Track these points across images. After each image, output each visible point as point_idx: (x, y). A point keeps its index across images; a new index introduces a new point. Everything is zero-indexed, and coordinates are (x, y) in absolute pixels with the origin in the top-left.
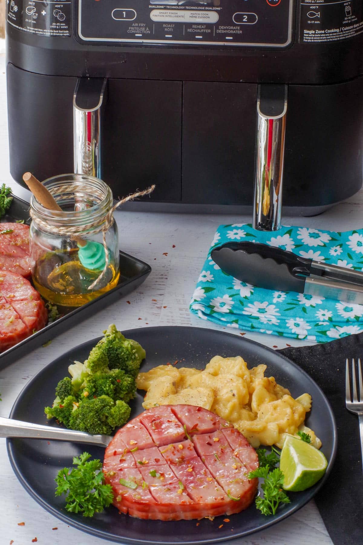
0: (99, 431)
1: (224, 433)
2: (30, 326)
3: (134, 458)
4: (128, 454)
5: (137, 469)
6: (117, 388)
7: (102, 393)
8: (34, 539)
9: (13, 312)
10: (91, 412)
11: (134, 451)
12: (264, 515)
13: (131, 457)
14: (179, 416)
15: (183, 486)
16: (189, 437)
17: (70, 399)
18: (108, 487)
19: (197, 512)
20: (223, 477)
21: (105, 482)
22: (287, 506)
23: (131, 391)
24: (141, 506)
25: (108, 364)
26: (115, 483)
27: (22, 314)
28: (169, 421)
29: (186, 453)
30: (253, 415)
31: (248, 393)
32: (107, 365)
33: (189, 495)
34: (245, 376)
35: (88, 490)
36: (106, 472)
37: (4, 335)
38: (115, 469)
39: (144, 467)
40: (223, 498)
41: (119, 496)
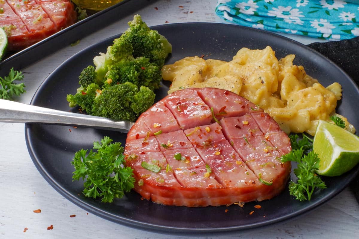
0: (122, 117)
1: (254, 117)
2: (58, 24)
3: (158, 142)
4: (152, 137)
5: (161, 152)
6: (142, 75)
7: (126, 80)
8: (50, 226)
9: (42, 12)
10: (113, 97)
11: (158, 134)
12: (298, 200)
13: (154, 140)
14: (206, 99)
15: (210, 170)
16: (216, 120)
17: (93, 86)
18: (128, 170)
19: (225, 198)
20: (254, 160)
21: (127, 164)
22: (323, 192)
23: (156, 79)
24: (164, 191)
25: (133, 53)
26: (136, 167)
27: (50, 13)
28: (194, 104)
29: (214, 136)
30: (282, 102)
31: (277, 81)
32: (131, 53)
33: (217, 179)
34: (274, 65)
35: (107, 173)
36: (127, 156)
37: (31, 32)
38: (138, 152)
39: (168, 150)
40: (254, 181)
41: (141, 180)
